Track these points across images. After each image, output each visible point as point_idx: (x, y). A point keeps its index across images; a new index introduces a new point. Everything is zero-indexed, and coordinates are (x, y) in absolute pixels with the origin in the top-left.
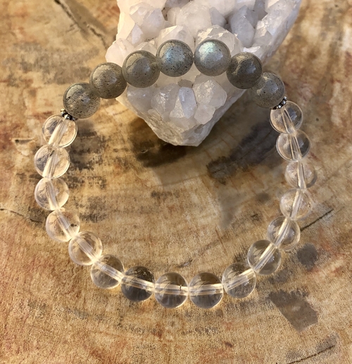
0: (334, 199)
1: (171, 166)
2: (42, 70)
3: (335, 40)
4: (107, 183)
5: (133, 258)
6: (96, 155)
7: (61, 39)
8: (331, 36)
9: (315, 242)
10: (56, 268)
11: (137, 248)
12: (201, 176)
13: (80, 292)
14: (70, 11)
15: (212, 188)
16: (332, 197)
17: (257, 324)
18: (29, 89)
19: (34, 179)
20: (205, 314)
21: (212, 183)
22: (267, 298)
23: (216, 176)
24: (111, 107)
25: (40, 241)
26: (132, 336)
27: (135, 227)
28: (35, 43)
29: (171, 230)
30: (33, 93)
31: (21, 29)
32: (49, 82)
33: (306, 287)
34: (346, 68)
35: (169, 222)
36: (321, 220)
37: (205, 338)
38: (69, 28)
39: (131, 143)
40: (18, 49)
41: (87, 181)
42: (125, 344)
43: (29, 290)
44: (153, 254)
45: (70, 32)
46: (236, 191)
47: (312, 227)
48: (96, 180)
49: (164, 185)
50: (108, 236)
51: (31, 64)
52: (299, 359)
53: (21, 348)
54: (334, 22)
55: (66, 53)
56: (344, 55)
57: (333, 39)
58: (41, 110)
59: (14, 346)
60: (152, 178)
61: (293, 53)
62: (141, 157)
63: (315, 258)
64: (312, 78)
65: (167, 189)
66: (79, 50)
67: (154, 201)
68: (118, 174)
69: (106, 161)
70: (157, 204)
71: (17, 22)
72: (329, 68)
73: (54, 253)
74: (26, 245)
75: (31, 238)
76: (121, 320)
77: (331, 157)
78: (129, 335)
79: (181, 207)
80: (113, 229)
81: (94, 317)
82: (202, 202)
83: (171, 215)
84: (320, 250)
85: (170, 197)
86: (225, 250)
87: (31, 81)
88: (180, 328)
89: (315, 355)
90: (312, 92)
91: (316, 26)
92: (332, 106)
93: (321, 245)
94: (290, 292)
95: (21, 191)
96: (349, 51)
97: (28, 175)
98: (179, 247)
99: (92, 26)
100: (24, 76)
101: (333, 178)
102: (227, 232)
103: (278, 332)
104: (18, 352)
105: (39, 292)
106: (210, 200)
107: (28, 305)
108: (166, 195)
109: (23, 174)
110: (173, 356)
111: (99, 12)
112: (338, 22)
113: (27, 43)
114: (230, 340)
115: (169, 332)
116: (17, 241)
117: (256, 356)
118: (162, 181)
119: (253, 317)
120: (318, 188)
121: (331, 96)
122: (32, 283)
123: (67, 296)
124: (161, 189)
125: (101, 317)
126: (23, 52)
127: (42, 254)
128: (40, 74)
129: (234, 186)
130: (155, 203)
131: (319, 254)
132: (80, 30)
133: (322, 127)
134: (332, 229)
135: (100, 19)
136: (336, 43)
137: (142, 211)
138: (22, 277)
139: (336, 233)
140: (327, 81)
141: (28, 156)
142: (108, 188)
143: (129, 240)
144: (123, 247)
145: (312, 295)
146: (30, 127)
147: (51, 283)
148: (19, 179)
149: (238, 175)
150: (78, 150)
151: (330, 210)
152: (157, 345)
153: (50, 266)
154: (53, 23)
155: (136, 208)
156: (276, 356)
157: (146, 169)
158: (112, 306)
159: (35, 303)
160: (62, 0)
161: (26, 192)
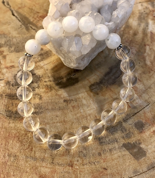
0: (150, 99)
1: (72, 88)
2: (8, 47)
3: (145, 27)
4: (42, 96)
5: (57, 131)
6: (36, 84)
7: (16, 32)
8: (143, 25)
9: (143, 119)
10: (20, 138)
11: (58, 126)
12: (86, 91)
13: (32, 148)
14: (20, 19)
15: (92, 97)
16: (149, 98)
17: (118, 159)
18: (2, 56)
19: (7, 97)
20: (93, 155)
21: (92, 94)
22: (122, 146)
23: (93, 91)
24: (42, 62)
25: (11, 125)
26: (59, 168)
27: (57, 116)
28: (4, 34)
29: (74, 117)
30: (4, 57)
32: (11, 52)
33: (140, 140)
34: (151, 39)
35: (73, 113)
36: (144, 109)
37: (93, 166)
38: (20, 27)
39: (53, 78)
42: (55, 172)
43: (8, 149)
44: (66, 128)
45: (21, 29)
46: (103, 98)
47: (141, 112)
48: (37, 96)
49: (69, 96)
50: (44, 121)
51: (3, 44)
52: (139, 174)
53: (6, 176)
54: (144, 19)
55: (19, 38)
56: (150, 33)
57: (144, 26)
58: (9, 65)
59: (2, 176)
60: (63, 93)
61: (126, 33)
62: (58, 84)
63: (143, 126)
64: (135, 44)
65: (71, 98)
66: (25, 36)
67: (65, 104)
68: (47, 92)
69: (41, 87)
70: (67, 105)
72: (143, 39)
73: (19, 131)
74: (5, 128)
75: (7, 124)
76: (53, 160)
77: (147, 80)
78: (57, 167)
79: (78, 106)
80: (46, 118)
81: (40, 160)
82: (88, 103)
83: (74, 110)
84: (145, 122)
85: (72, 102)
87: (3, 52)
88: (81, 162)
89: (146, 171)
90: (136, 51)
91: (136, 21)
92: (146, 57)
93: (146, 120)
94: (132, 143)
96: (152, 31)
97: (4, 95)
98: (79, 125)
99: (31, 26)
101: (149, 89)
103: (128, 162)
105: (12, 149)
106: (92, 102)
107: (8, 156)
108: (70, 101)
109: (2, 95)
110: (79, 176)
111: (34, 19)
112: (146, 18)
113: (0, 34)
114: (105, 167)
115: (76, 165)
117: (118, 173)
118: (68, 94)
119: (116, 156)
120: (142, 94)
121: (145, 52)
122: (9, 145)
123: (26, 150)
124: (68, 98)
125: (43, 160)
127: (13, 131)
128: (7, 48)
129: (102, 95)
130: (66, 105)
131: (145, 125)
132: (25, 27)
133: (142, 66)
134: (150, 113)
135: (34, 22)
136: (145, 28)
137: (60, 109)
138: (4, 143)
139: (152, 114)
140: (143, 45)
141: (4, 86)
142: (43, 99)
143: (54, 123)
144: (51, 126)
145: (143, 143)
146: (4, 73)
147: (18, 145)
149: (104, 90)
151: (148, 104)
152: (71, 171)
153: (17, 137)
154: (12, 25)
155: (57, 108)
156: (128, 173)
157: (60, 89)
158: (48, 154)
159: (11, 155)
160: (16, 14)
161: (4, 103)
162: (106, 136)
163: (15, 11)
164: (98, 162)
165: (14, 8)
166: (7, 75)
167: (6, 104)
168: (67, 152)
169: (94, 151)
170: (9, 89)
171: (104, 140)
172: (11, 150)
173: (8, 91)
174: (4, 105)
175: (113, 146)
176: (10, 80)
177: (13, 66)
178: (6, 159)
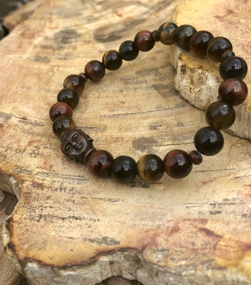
162: (135, 77)
164: (117, 97)
166: (48, 33)
169: (116, 88)
170: (45, 42)
171: (130, 81)
172: (26, 83)
174: (35, 52)
175: (140, 85)
176: (49, 36)
177: (57, 28)
178: (18, 89)
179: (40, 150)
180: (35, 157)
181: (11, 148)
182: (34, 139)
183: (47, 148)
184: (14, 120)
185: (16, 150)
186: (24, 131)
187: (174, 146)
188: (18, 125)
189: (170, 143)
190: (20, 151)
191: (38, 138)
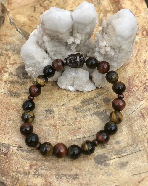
5: (45, 104)
7: (19, 41)
9: (109, 96)
10: (18, 109)
11: (47, 101)
14: (22, 33)
18: (8, 56)
19: (10, 83)
20: (71, 119)
22: (93, 114)
25: (12, 101)
26: (45, 127)
27: (46, 95)
28: (10, 43)
29: (59, 95)
30: (9, 58)
31: (5, 39)
32: (15, 54)
35: (58, 93)
37: (71, 127)
38: (21, 38)
40: (4, 45)
41: (29, 82)
42: (42, 130)
43: (8, 116)
44: (52, 102)
47: (108, 92)
51: (8, 49)
53: (6, 133)
58: (12, 62)
59: (3, 133)
63: (110, 101)
67: (52, 87)
70: (54, 88)
71: (3, 37)
73: (17, 104)
74: (7, 102)
75: (9, 100)
76: (41, 123)
78: (44, 127)
83: (59, 91)
86: (77, 100)
87: (9, 54)
88: (62, 124)
94: (101, 111)
95: (5, 86)
97: (8, 81)
98: (62, 100)
100: (6, 53)
102: (78, 95)
103: (97, 124)
104: (4, 134)
107: (8, 120)
109: (6, 81)
110: (60, 133)
113: (7, 43)
114: (80, 127)
115: (58, 125)
116: (4, 101)
117: (89, 131)
119: (88, 120)
122: (9, 113)
125: (34, 122)
126: (5, 46)
127: (13, 105)
128: (12, 52)
137: (48, 90)
138: (6, 112)
141: (8, 76)
143: (44, 99)
145: (108, 112)
146: (8, 68)
147: (16, 113)
148: (5, 83)
150: (25, 73)
152: (54, 130)
153: (16, 108)
154: (16, 37)
155: (46, 89)
158: (38, 119)
159: (10, 119)
160: (19, 30)
161: (7, 87)
162: (81, 107)
163: (19, 28)
164: (74, 124)
165: (18, 26)
166: (10, 69)
167: (9, 87)
168: (52, 117)
169: (72, 117)
170: (11, 78)
171: (79, 110)
172: (11, 116)
173: (11, 79)
174: (7, 88)
175: (86, 113)
176: (12, 72)
177: (15, 63)
178: (7, 122)
179: (39, 172)
180: (38, 177)
181: (19, 172)
182: (32, 163)
183: (43, 169)
184: (13, 149)
185: (24, 173)
186: (23, 158)
187: (118, 159)
188: (17, 153)
189: (115, 157)
190: (26, 174)
191: (35, 162)
